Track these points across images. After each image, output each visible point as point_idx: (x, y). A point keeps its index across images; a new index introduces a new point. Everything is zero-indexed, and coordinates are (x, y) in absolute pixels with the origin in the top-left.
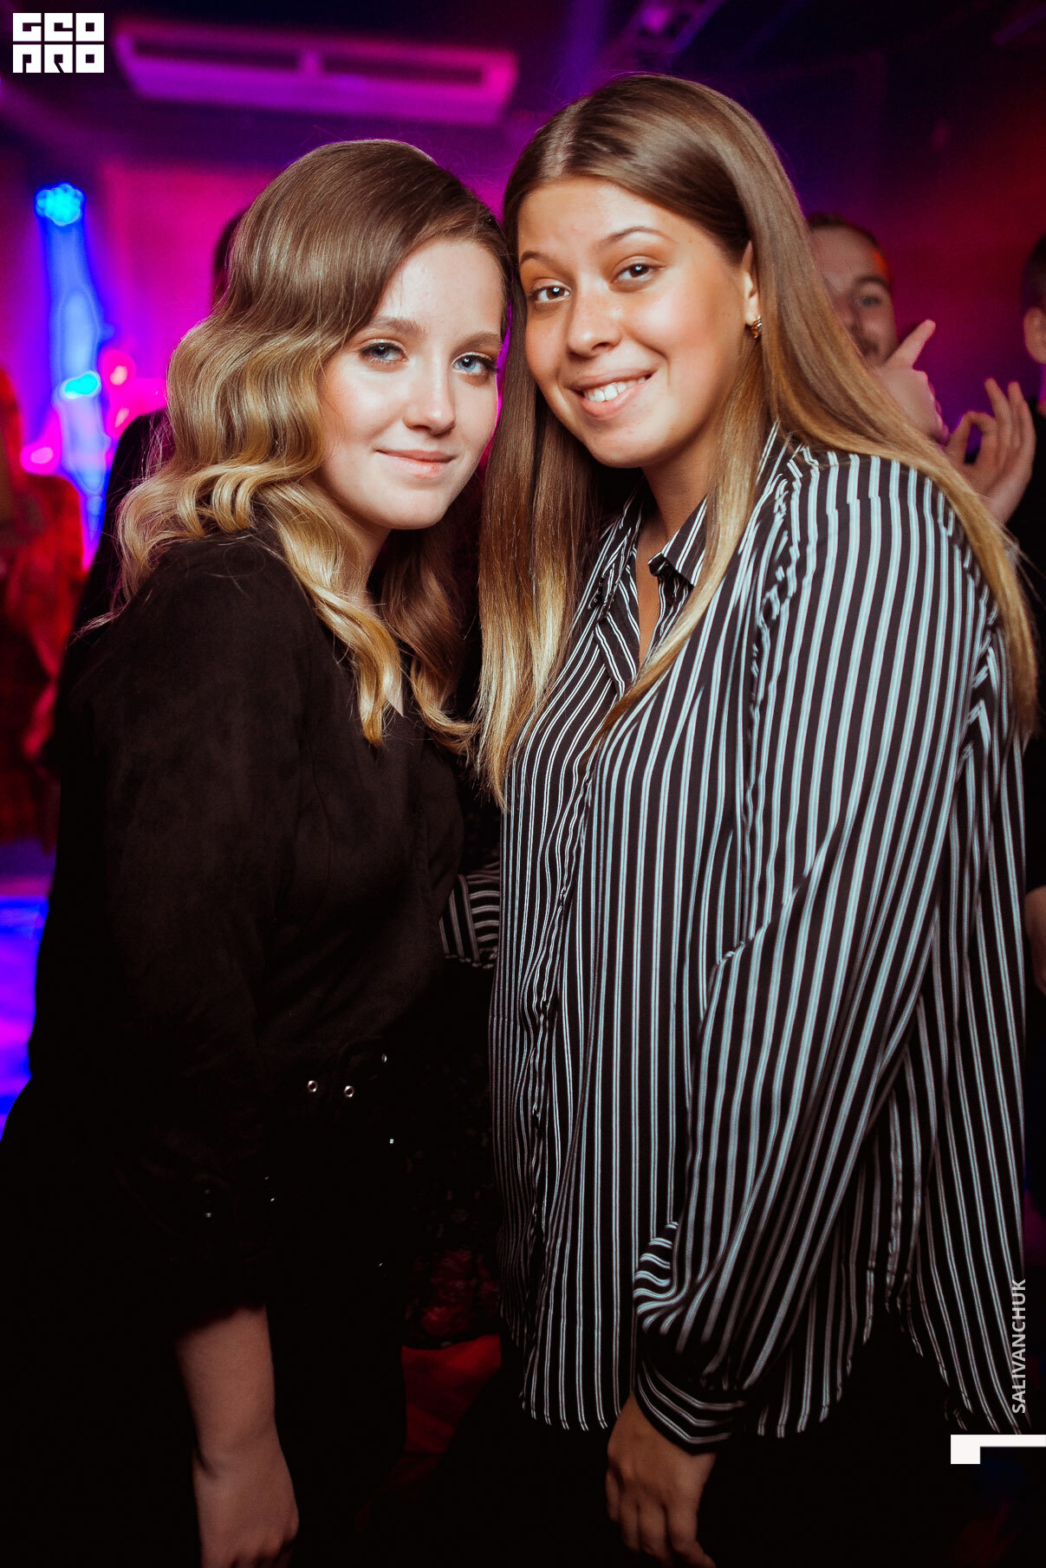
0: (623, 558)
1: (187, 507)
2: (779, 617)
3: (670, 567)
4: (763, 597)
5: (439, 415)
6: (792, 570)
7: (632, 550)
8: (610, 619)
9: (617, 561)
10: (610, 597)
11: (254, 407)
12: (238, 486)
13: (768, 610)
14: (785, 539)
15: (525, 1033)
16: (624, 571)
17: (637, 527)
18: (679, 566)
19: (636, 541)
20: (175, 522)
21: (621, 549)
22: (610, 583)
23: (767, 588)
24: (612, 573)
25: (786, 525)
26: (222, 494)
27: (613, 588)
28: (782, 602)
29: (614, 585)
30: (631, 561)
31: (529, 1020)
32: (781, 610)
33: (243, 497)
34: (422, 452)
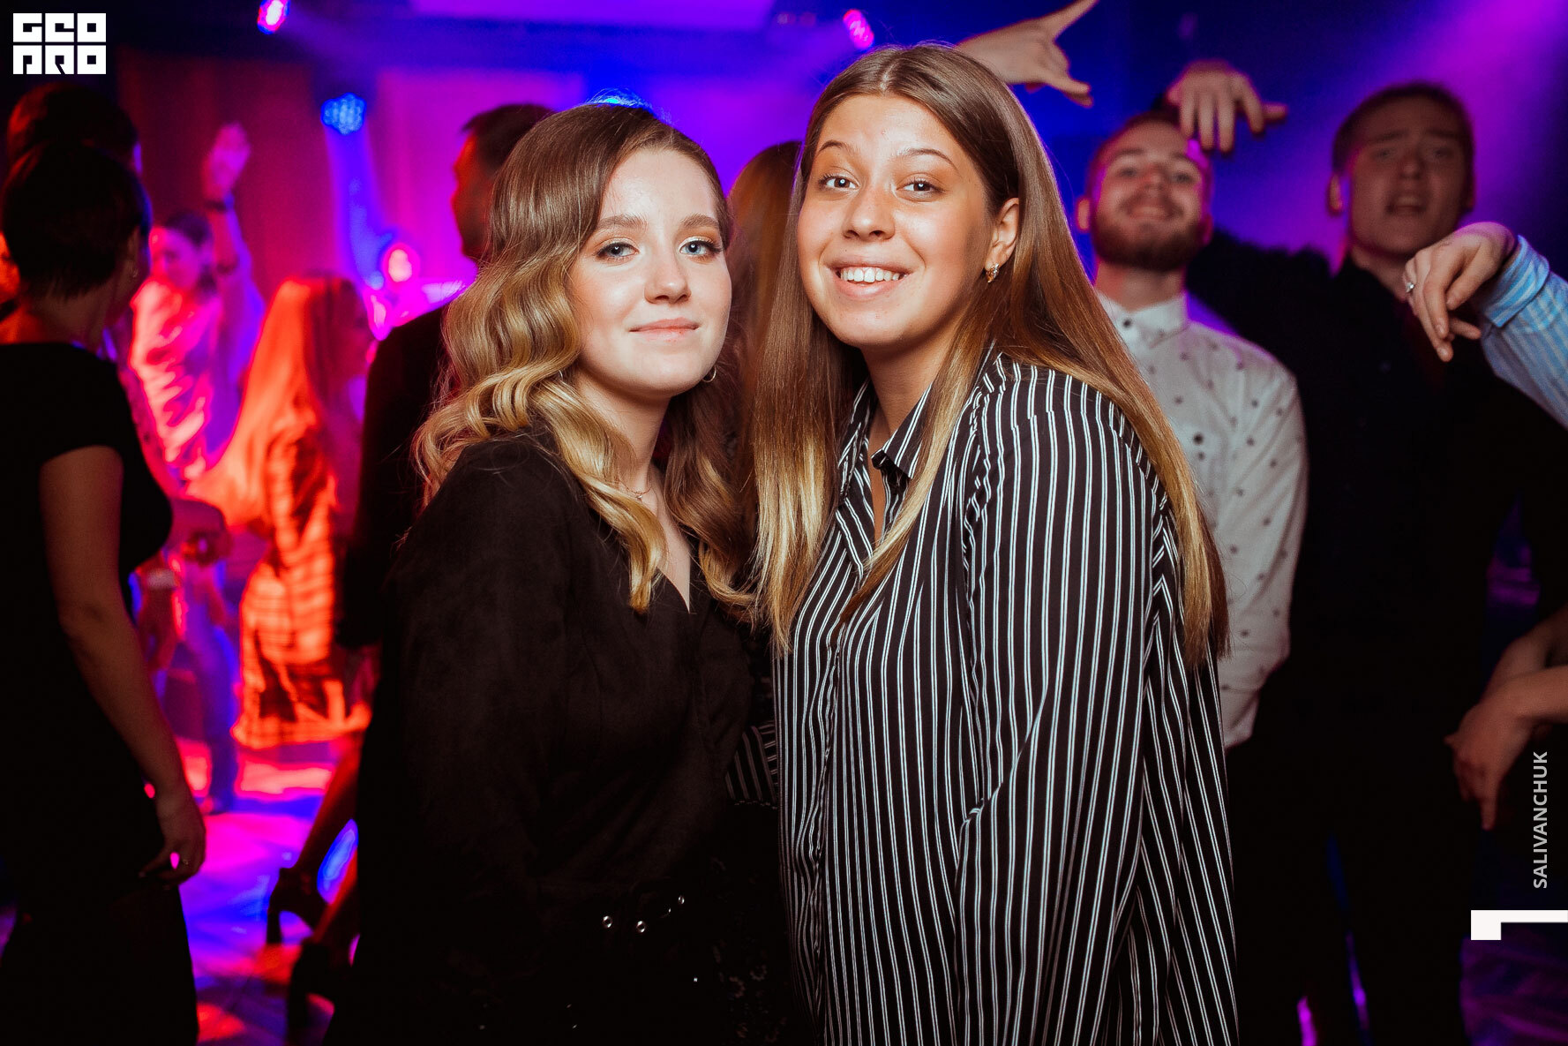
0: (855, 450)
1: (474, 416)
2: (980, 519)
3: (890, 462)
4: (966, 502)
5: (674, 285)
6: (986, 479)
7: (864, 440)
8: (848, 503)
9: (850, 454)
10: (845, 486)
11: (517, 323)
12: (515, 388)
13: (971, 514)
14: (979, 452)
15: (802, 878)
16: (858, 459)
17: (866, 420)
18: (898, 461)
19: (866, 432)
20: (467, 432)
21: (852, 444)
22: (845, 474)
23: (968, 495)
24: (846, 465)
25: (978, 440)
26: (502, 400)
27: (848, 477)
28: (982, 507)
29: (848, 474)
30: (863, 450)
31: (806, 866)
32: (981, 513)
33: (521, 398)
34: (667, 320)
